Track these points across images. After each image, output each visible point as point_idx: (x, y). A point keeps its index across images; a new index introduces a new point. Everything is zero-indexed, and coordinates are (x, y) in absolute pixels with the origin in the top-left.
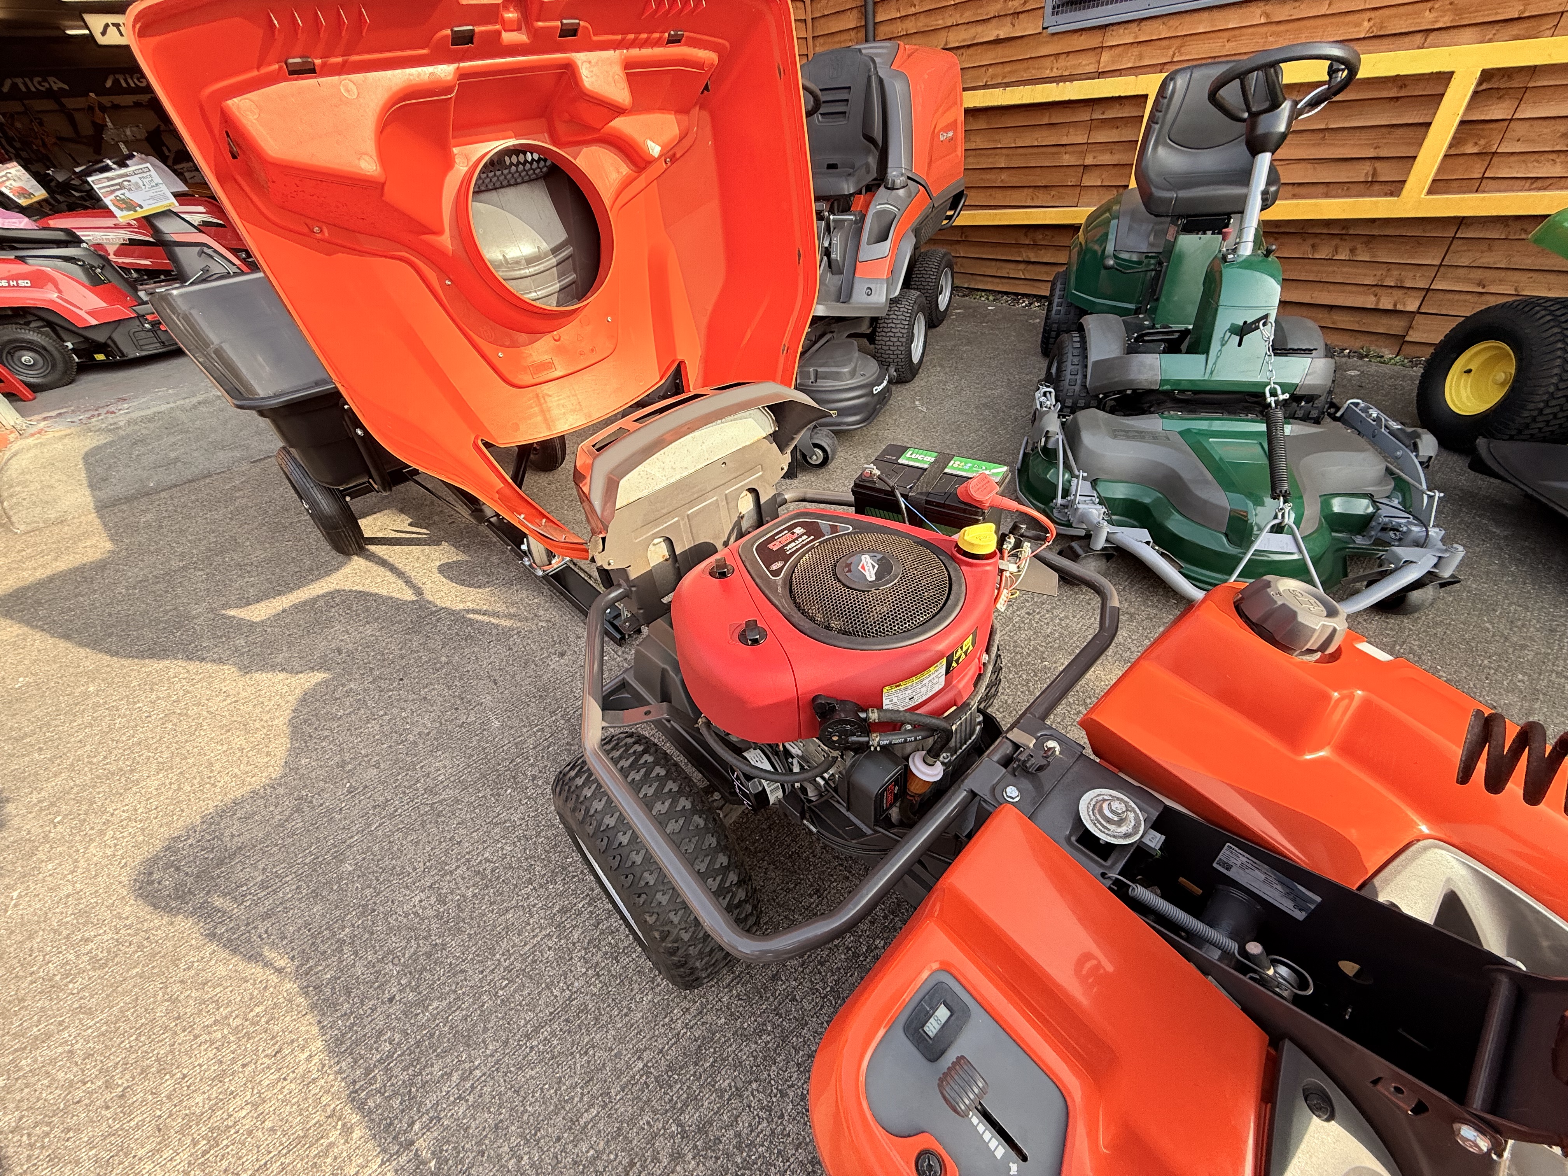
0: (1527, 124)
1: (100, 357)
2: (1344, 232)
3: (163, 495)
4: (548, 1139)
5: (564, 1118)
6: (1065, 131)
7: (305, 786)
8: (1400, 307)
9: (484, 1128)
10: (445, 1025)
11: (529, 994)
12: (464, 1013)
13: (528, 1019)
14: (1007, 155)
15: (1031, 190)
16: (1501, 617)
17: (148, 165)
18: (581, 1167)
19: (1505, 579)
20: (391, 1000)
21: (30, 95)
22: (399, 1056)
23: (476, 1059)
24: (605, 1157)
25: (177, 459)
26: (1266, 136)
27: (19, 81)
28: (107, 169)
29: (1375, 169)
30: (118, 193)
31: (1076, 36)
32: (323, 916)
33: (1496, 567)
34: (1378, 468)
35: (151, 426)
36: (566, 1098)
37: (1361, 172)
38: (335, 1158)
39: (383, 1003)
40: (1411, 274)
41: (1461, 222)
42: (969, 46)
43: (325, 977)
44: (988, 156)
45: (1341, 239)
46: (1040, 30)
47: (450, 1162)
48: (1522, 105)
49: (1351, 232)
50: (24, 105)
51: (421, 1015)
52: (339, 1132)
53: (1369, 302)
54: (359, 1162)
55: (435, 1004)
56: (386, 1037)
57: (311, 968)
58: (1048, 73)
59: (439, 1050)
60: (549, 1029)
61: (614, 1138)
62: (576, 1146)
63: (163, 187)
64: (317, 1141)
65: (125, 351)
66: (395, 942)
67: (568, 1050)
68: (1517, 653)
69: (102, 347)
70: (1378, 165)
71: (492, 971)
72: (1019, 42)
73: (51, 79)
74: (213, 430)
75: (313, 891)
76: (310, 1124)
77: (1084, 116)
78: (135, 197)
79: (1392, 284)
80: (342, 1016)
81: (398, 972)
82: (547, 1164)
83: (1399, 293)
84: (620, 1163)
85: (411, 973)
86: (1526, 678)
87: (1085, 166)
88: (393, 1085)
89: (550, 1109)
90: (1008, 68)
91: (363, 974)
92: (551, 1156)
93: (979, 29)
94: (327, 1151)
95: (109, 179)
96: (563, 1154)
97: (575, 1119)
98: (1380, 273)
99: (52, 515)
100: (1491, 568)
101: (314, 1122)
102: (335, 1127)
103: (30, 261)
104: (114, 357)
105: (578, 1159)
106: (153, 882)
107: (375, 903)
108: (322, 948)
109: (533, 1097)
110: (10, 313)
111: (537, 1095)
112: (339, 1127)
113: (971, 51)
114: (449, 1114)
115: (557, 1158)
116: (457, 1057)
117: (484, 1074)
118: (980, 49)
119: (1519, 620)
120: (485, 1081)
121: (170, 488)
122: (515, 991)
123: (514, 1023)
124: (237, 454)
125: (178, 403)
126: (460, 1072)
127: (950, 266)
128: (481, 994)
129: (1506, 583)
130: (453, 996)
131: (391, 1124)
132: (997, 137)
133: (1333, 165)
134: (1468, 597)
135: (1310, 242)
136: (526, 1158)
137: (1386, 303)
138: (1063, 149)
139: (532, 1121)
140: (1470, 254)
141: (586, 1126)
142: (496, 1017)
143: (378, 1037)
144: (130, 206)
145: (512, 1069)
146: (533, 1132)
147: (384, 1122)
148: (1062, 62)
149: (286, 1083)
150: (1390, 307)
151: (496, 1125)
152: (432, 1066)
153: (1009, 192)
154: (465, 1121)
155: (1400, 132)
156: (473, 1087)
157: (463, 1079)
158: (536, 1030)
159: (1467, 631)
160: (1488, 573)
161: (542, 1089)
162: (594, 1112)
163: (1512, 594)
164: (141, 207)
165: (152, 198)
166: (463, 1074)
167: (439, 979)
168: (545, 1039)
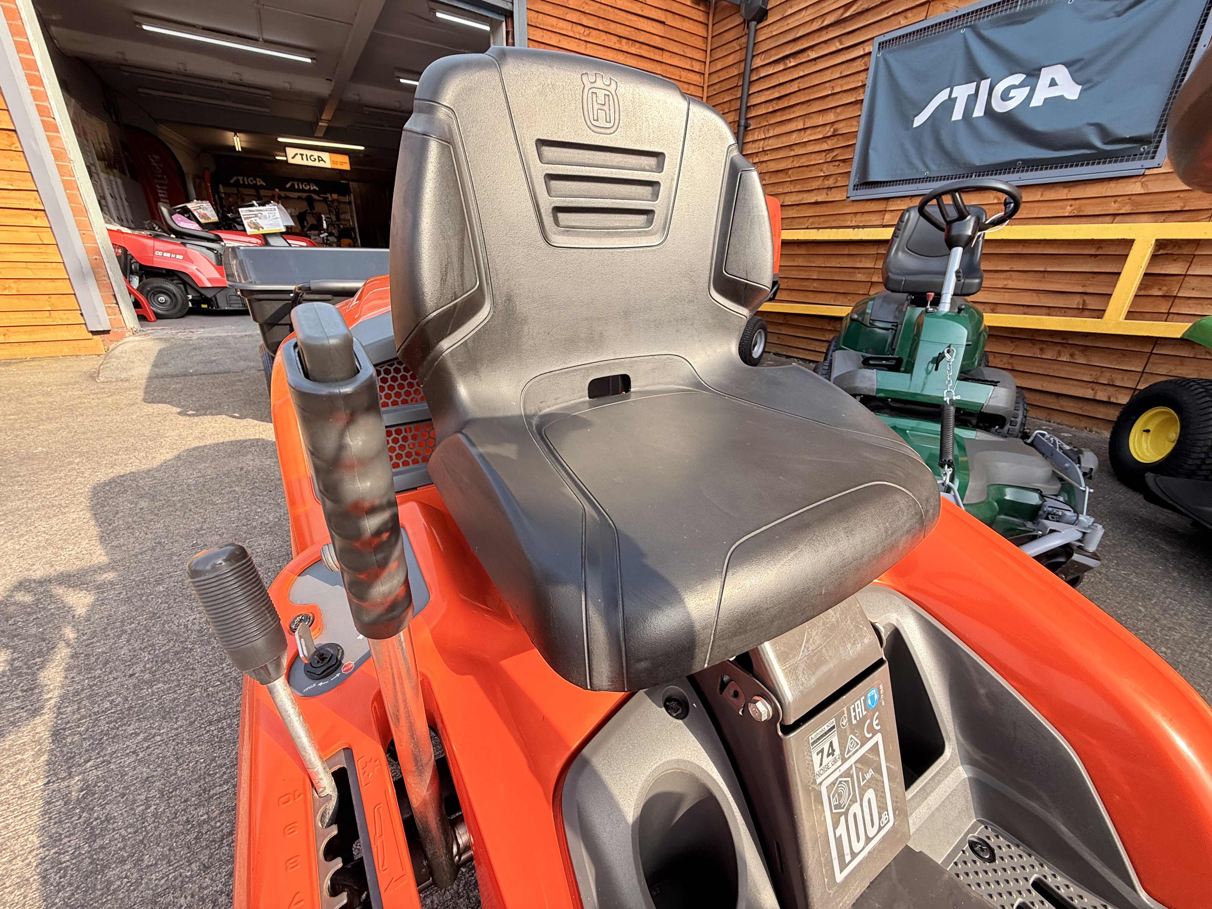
0: (1199, 279)
1: (204, 306)
2: (1064, 342)
3: (195, 377)
4: (178, 798)
5: (200, 787)
6: (858, 259)
7: (167, 537)
8: (1113, 400)
9: (138, 778)
10: (157, 700)
11: (230, 695)
12: (176, 696)
13: (218, 711)
14: (819, 271)
15: (833, 295)
16: (1155, 605)
17: (276, 207)
18: (190, 826)
19: (1166, 580)
20: (131, 676)
21: (244, 186)
22: (112, 713)
23: (163, 728)
24: (212, 823)
25: (215, 361)
26: (959, 236)
27: (241, 178)
28: (253, 205)
29: (1084, 301)
30: (253, 219)
31: (869, 203)
32: (124, 613)
33: (1158, 571)
34: (1044, 469)
35: (210, 342)
36: (211, 772)
37: (1075, 302)
38: (18, 770)
39: (125, 676)
40: (1120, 377)
41: (1156, 341)
42: (798, 205)
43: (98, 650)
44: (806, 271)
45: (1063, 346)
46: (845, 198)
47: (96, 796)
48: (1193, 266)
49: (1070, 342)
50: (238, 190)
51: (145, 690)
52: (34, 753)
53: (1088, 394)
54: (33, 777)
55: (159, 686)
56: (111, 699)
57: (92, 643)
58: (849, 224)
59: (141, 716)
60: (229, 722)
61: (228, 811)
62: (196, 809)
63: (280, 220)
64: (14, 755)
65: (220, 305)
66: (160, 640)
67: (234, 739)
68: (1164, 632)
69: (208, 301)
70: (1086, 298)
71: (213, 674)
72: (830, 204)
73: (258, 179)
74: (246, 350)
75: (128, 597)
76: (18, 743)
77: (873, 251)
78: (261, 222)
79: (1105, 382)
80: (91, 678)
81: (148, 659)
82: (166, 816)
83: (1111, 390)
84: (222, 830)
85: (157, 662)
86: (1169, 651)
87: (872, 282)
88: (93, 731)
89: (194, 777)
90: (822, 219)
91: (124, 655)
92: (172, 812)
93: (805, 195)
94: (16, 763)
95: (250, 211)
96: (183, 812)
97: (208, 789)
98: (1095, 373)
99: (124, 376)
100: (1154, 571)
101: (21, 741)
102: (33, 749)
103: (188, 246)
104: (212, 307)
105: (191, 820)
106: (31, 570)
107: (163, 613)
108: (109, 632)
109: (188, 765)
110: (164, 272)
111: (191, 765)
112: (36, 750)
113: (799, 208)
114: (119, 762)
115: (176, 814)
116: (151, 724)
117: (162, 741)
118: (804, 207)
119: (1173, 610)
120: (160, 745)
121: (201, 375)
122: (222, 690)
123: (207, 711)
124: (252, 364)
125: (234, 334)
126: (146, 735)
127: (764, 328)
128: (196, 687)
129: (1166, 583)
130: (175, 683)
131: (73, 757)
132: (812, 260)
133: (1053, 296)
134: (1128, 587)
135: (1039, 346)
136: (153, 807)
137: (1102, 396)
138: (857, 271)
139: (175, 782)
140: (1166, 365)
141: (212, 797)
142: (197, 704)
143: (106, 697)
144: (257, 226)
145: (185, 742)
146: (171, 790)
147: (69, 755)
148: (859, 218)
149: (22, 711)
150: (1105, 399)
151: (148, 778)
152: (129, 726)
153: (818, 295)
154: (126, 769)
155: (1100, 277)
156: (148, 747)
157: (145, 740)
158: (219, 721)
159: (1120, 609)
160: (1150, 574)
161: (197, 761)
162: (226, 787)
163: (1171, 591)
164: (263, 228)
165: (271, 225)
166: (148, 736)
167: (173, 670)
168: (222, 728)
